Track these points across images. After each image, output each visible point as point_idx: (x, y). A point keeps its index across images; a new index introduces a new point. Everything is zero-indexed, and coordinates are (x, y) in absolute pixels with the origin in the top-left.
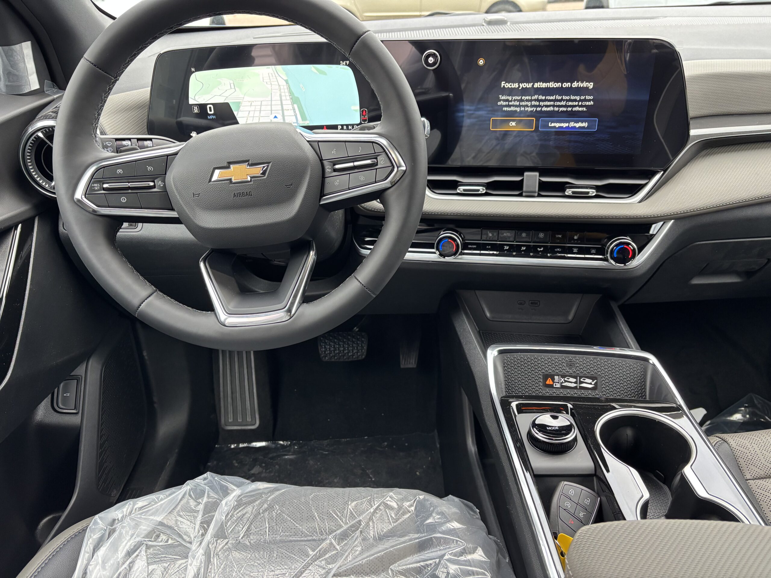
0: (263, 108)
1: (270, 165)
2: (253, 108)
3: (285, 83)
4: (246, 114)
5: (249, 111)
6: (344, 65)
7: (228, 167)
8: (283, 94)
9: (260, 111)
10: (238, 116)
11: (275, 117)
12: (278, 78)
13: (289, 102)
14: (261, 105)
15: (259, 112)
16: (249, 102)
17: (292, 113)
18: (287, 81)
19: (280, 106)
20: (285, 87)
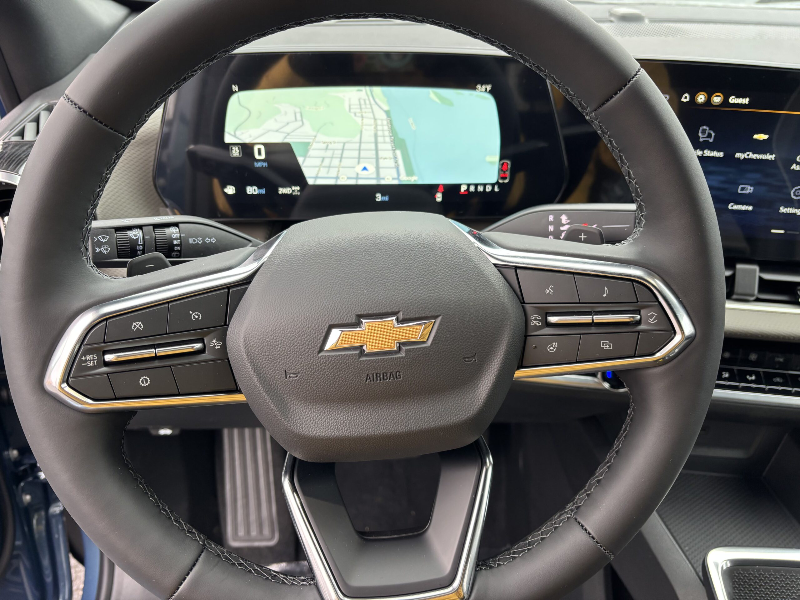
0: (346, 154)
1: (439, 320)
2: (329, 153)
3: (384, 116)
4: (318, 162)
5: (324, 158)
6: (482, 91)
7: (358, 324)
8: (380, 133)
9: (341, 158)
10: (305, 164)
11: (365, 169)
12: (375, 107)
13: (389, 146)
14: (343, 149)
15: (339, 159)
16: (324, 143)
17: (392, 163)
18: (387, 113)
19: (374, 152)
20: (385, 123)
